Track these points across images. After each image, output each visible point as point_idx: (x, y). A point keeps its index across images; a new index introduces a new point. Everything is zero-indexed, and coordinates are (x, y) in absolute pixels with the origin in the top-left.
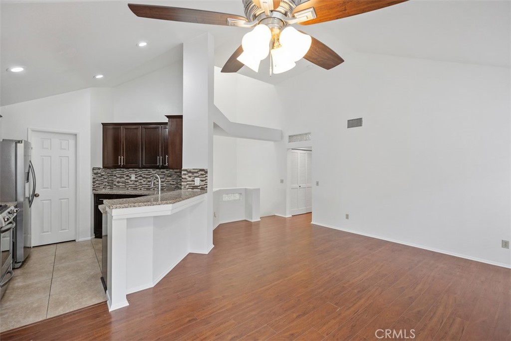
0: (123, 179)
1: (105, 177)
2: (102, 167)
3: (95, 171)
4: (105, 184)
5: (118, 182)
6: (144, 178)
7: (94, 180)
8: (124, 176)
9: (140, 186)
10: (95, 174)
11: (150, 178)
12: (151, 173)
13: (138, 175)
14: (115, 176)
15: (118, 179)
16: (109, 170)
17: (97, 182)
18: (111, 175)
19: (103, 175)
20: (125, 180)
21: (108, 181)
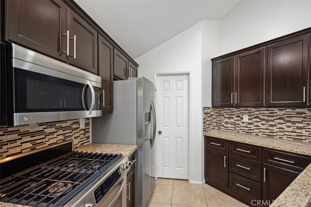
0: (232, 120)
1: (214, 117)
2: (211, 107)
3: (206, 111)
4: (213, 124)
5: (226, 123)
6: (263, 120)
7: (205, 120)
8: (234, 116)
9: (255, 131)
10: (206, 114)
11: (273, 121)
12: (275, 114)
13: (253, 117)
14: (223, 115)
15: (227, 120)
16: (217, 109)
17: (207, 123)
18: (219, 115)
19: (212, 115)
20: (235, 122)
21: (216, 122)
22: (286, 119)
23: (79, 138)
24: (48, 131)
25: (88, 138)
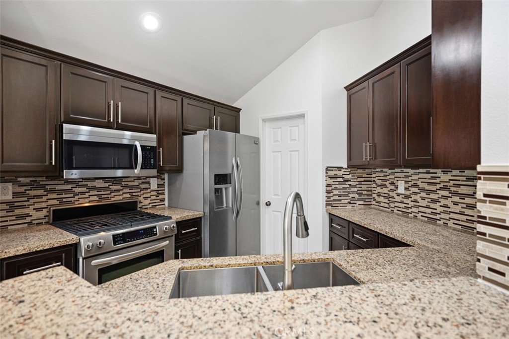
0: (385, 190)
1: (353, 184)
2: (345, 166)
3: (332, 173)
4: (351, 195)
6: (423, 190)
7: (330, 188)
8: (387, 183)
10: (331, 177)
11: (435, 192)
12: (438, 181)
13: (410, 184)
14: (374, 182)
15: (379, 190)
16: (361, 171)
17: (336, 192)
18: (365, 181)
19: (347, 180)
20: (388, 192)
21: (358, 192)
22: (453, 189)
23: (149, 199)
24: (114, 188)
25: (163, 200)
